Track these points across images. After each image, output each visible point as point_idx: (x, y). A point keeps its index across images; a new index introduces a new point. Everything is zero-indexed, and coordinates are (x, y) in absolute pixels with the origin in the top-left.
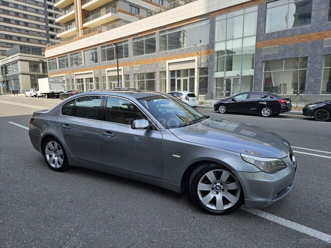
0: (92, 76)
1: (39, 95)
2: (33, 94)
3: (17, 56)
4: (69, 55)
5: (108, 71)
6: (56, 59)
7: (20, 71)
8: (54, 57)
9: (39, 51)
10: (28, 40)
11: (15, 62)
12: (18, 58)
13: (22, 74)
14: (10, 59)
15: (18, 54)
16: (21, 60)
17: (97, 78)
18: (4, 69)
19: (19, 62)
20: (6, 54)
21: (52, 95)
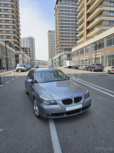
1: (66, 67)
3: (63, 53)
4: (79, 50)
5: (94, 56)
6: (75, 52)
7: (64, 58)
9: (70, 50)
11: (62, 55)
14: (61, 54)
16: (64, 54)
17: (89, 59)
18: (60, 57)
19: (64, 55)
20: (60, 52)
21: (70, 67)
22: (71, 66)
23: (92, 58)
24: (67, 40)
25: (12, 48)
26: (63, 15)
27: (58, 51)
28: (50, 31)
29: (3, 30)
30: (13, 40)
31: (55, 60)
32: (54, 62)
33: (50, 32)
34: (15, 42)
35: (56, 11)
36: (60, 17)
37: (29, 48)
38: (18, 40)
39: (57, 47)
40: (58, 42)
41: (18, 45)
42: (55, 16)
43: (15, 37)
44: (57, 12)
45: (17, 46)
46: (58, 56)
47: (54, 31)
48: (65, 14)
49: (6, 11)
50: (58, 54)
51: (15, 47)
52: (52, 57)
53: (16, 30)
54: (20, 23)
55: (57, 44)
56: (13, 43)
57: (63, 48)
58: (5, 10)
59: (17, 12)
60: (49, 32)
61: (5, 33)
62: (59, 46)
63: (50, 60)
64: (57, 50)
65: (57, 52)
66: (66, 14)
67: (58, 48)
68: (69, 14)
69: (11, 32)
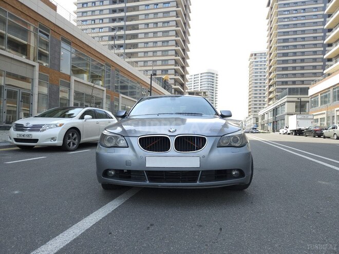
0: (325, 116)
1: (289, 132)
2: (285, 131)
4: (332, 89)
5: (337, 111)
6: (318, 95)
7: (286, 111)
8: (315, 95)
9: (305, 91)
10: (294, 83)
11: (283, 104)
12: (286, 100)
13: (288, 114)
14: (279, 102)
15: (286, 97)
16: (288, 102)
17: (328, 117)
18: (275, 111)
19: (286, 104)
20: (278, 98)
21: (299, 132)
22: (303, 128)
23: (333, 117)
24: (297, 68)
25: (167, 90)
26: (289, 14)
27: (271, 96)
28: (255, 55)
29: (158, 60)
30: (173, 77)
31: (263, 116)
32: (260, 121)
33: (254, 57)
34: (176, 81)
35: (272, 8)
36: (279, 20)
37: (205, 93)
38: (183, 76)
39: (270, 86)
40: (272, 74)
41: (182, 85)
42: (267, 19)
43: (176, 72)
44: (274, 10)
45: (179, 87)
46: (272, 107)
47: (265, 53)
48: (294, 12)
49: (166, 24)
50: (271, 102)
51: (176, 90)
52: (255, 111)
53: (179, 58)
54: (189, 43)
55: (270, 80)
56: (173, 81)
57: (286, 89)
58: (164, 23)
59: (185, 15)
60: (252, 55)
61: (160, 65)
62: (275, 83)
63: (252, 117)
64: (270, 93)
65: (270, 99)
66: (296, 10)
67: (272, 89)
68: (304, 10)
69: (170, 62)
